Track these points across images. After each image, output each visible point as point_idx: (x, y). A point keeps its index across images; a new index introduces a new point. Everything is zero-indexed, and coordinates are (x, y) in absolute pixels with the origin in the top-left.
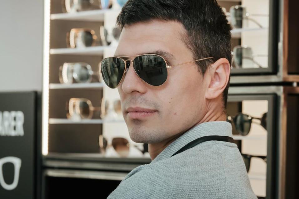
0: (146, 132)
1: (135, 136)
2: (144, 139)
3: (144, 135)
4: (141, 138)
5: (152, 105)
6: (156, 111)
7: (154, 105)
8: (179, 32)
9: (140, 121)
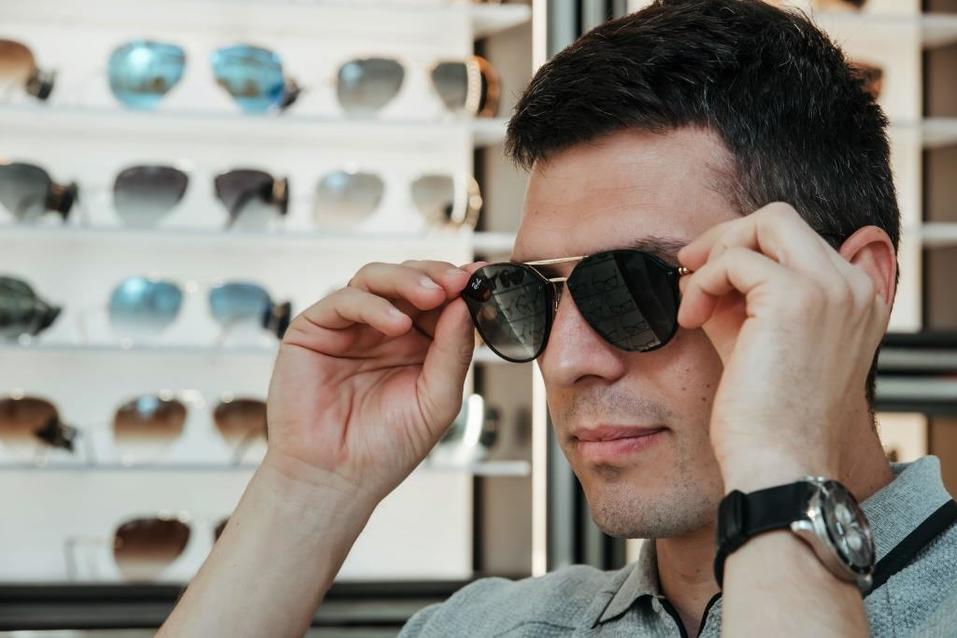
0: (640, 502)
1: (607, 519)
2: (636, 524)
3: (635, 514)
4: (627, 523)
5: (648, 412)
6: (663, 429)
7: (653, 414)
8: (707, 165)
9: (617, 468)
